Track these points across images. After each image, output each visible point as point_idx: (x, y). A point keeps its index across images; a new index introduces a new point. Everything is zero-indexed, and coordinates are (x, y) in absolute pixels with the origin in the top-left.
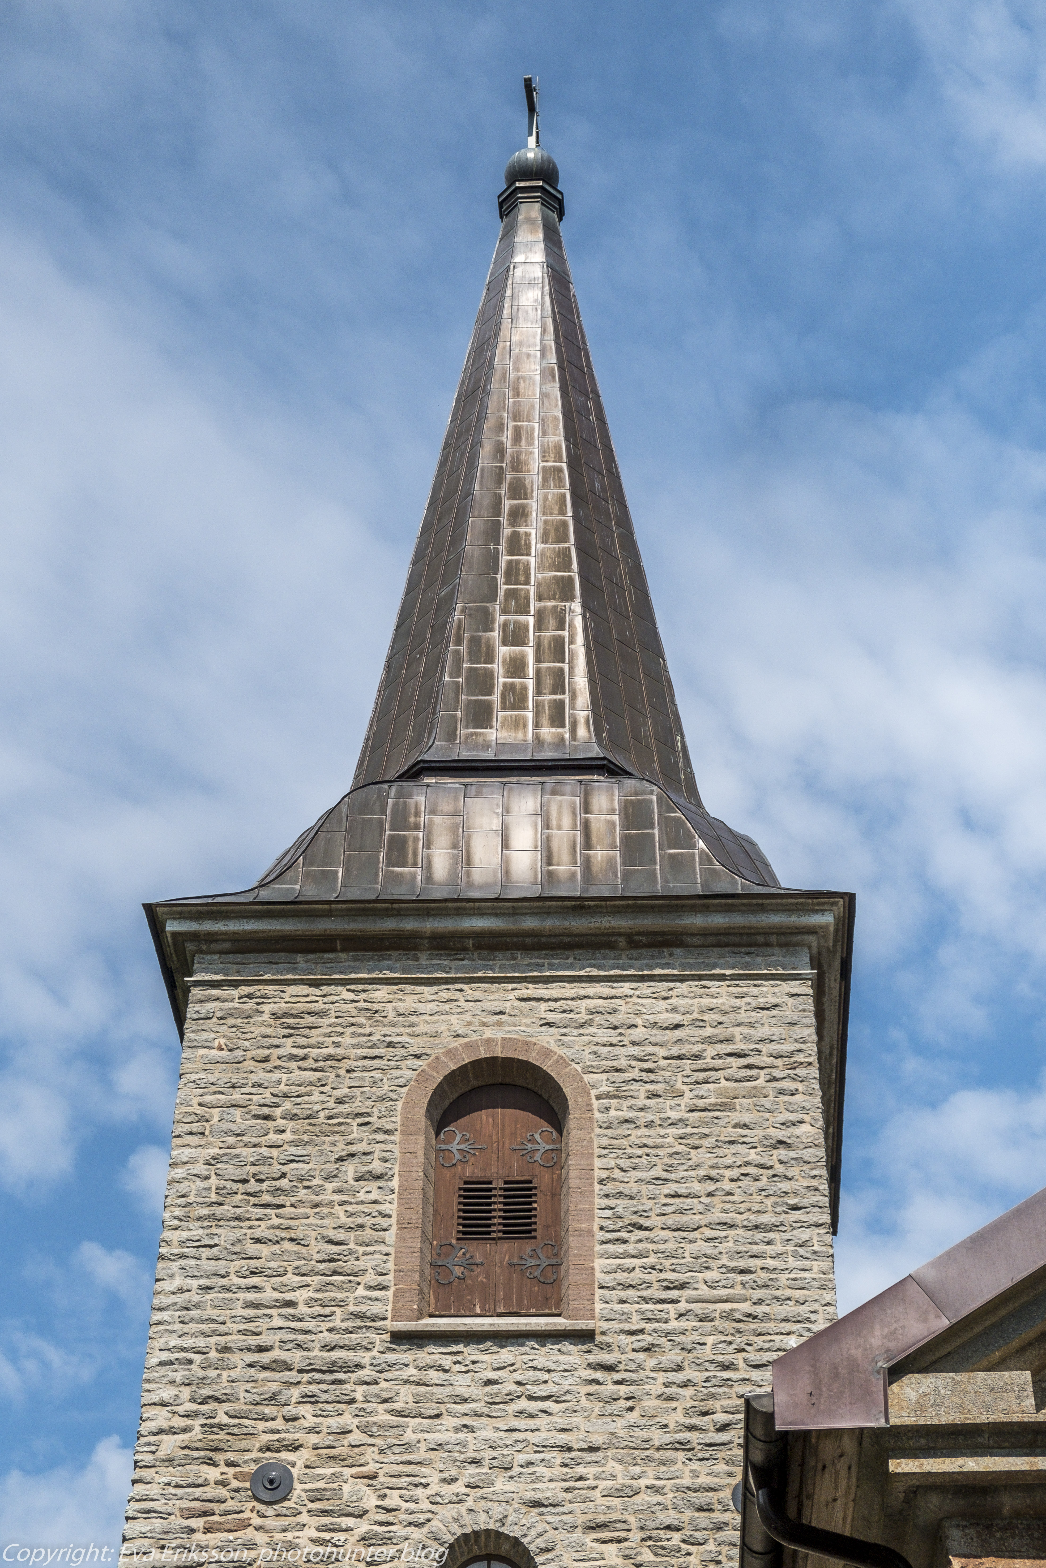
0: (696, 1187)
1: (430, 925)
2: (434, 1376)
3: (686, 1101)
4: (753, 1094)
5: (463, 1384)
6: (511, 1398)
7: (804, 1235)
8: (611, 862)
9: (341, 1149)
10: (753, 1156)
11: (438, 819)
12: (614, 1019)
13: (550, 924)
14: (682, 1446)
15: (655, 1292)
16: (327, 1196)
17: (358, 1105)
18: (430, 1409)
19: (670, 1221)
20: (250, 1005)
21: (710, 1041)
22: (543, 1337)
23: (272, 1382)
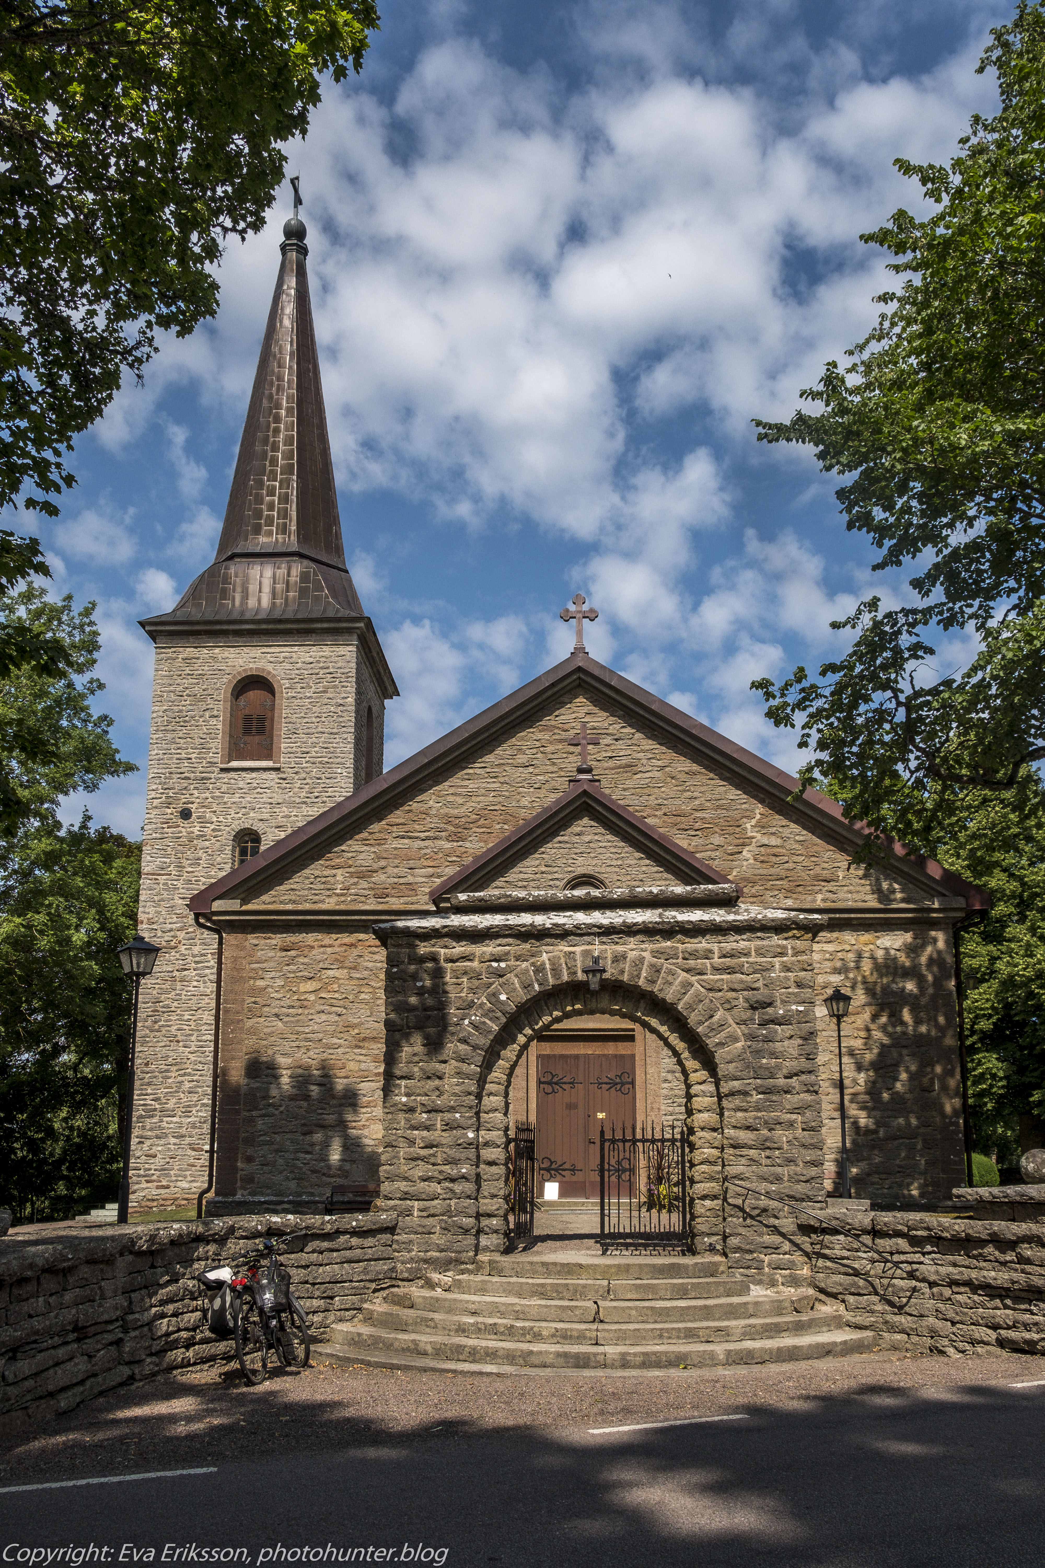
0: (314, 720)
1: (231, 627)
2: (233, 781)
3: (312, 690)
4: (335, 687)
5: (241, 784)
6: (255, 788)
7: (345, 736)
8: (294, 597)
9: (205, 707)
10: (332, 709)
11: (238, 580)
12: (291, 660)
13: (271, 626)
14: (305, 803)
15: (299, 755)
16: (201, 723)
17: (210, 692)
18: (232, 791)
19: (305, 731)
20: (175, 655)
21: (321, 668)
22: (265, 769)
23: (185, 783)
